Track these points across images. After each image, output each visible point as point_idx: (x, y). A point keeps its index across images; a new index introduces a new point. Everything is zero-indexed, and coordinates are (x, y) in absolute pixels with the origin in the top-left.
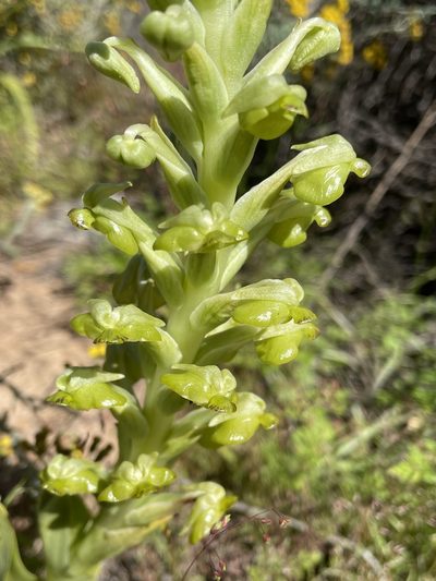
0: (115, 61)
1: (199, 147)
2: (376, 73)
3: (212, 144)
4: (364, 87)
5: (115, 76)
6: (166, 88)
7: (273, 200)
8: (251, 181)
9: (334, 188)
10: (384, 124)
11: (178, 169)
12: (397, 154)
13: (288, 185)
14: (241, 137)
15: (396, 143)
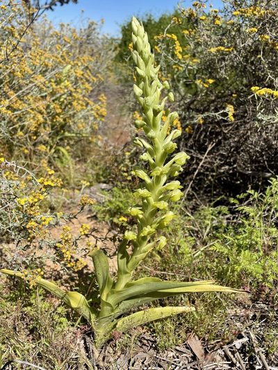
0: (138, 142)
1: (155, 156)
2: (190, 135)
3: (158, 156)
4: (187, 139)
5: (138, 144)
6: (148, 146)
7: (171, 166)
8: (166, 162)
9: (184, 162)
10: (195, 151)
11: (152, 161)
12: (201, 160)
13: (174, 163)
14: (165, 153)
15: (199, 156)
